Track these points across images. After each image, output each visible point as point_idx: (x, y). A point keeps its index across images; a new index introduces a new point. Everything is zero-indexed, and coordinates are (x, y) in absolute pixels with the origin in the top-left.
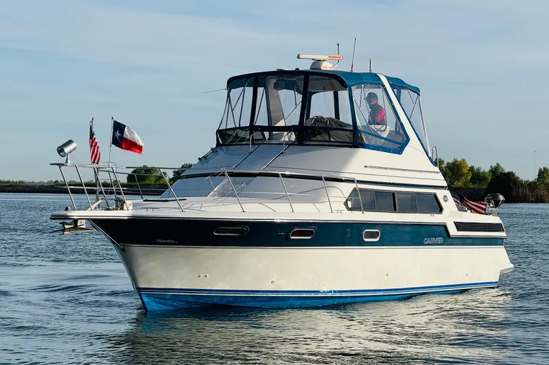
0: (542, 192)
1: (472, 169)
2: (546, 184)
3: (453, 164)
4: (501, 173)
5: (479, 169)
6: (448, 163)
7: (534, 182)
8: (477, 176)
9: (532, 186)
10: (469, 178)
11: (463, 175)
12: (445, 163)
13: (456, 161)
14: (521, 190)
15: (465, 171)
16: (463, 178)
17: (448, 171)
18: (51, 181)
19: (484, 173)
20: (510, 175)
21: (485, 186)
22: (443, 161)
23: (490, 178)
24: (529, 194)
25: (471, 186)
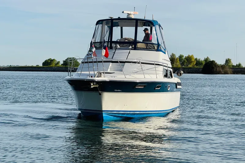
0: (228, 69)
1: (196, 59)
2: (229, 66)
3: (188, 57)
4: (209, 61)
5: (199, 59)
6: (185, 57)
7: (223, 65)
8: (198, 63)
9: (223, 67)
10: (195, 63)
11: (192, 62)
12: (184, 57)
13: (189, 56)
14: (218, 69)
15: (193, 60)
16: (192, 63)
17: (186, 61)
18: (8, 66)
19: (201, 61)
20: (213, 62)
21: (202, 67)
22: (183, 56)
23: (204, 63)
24: (222, 70)
25: (196, 67)
